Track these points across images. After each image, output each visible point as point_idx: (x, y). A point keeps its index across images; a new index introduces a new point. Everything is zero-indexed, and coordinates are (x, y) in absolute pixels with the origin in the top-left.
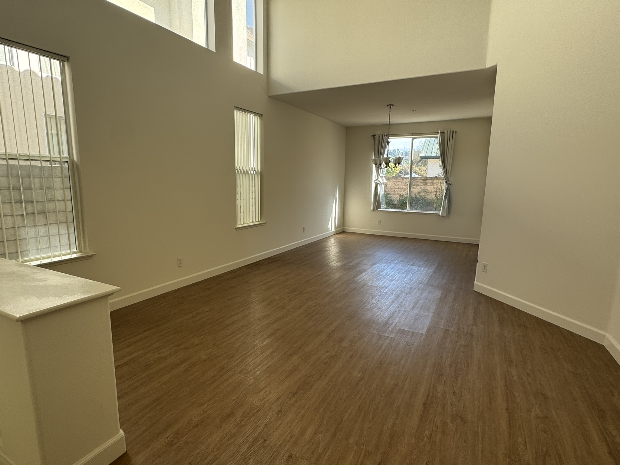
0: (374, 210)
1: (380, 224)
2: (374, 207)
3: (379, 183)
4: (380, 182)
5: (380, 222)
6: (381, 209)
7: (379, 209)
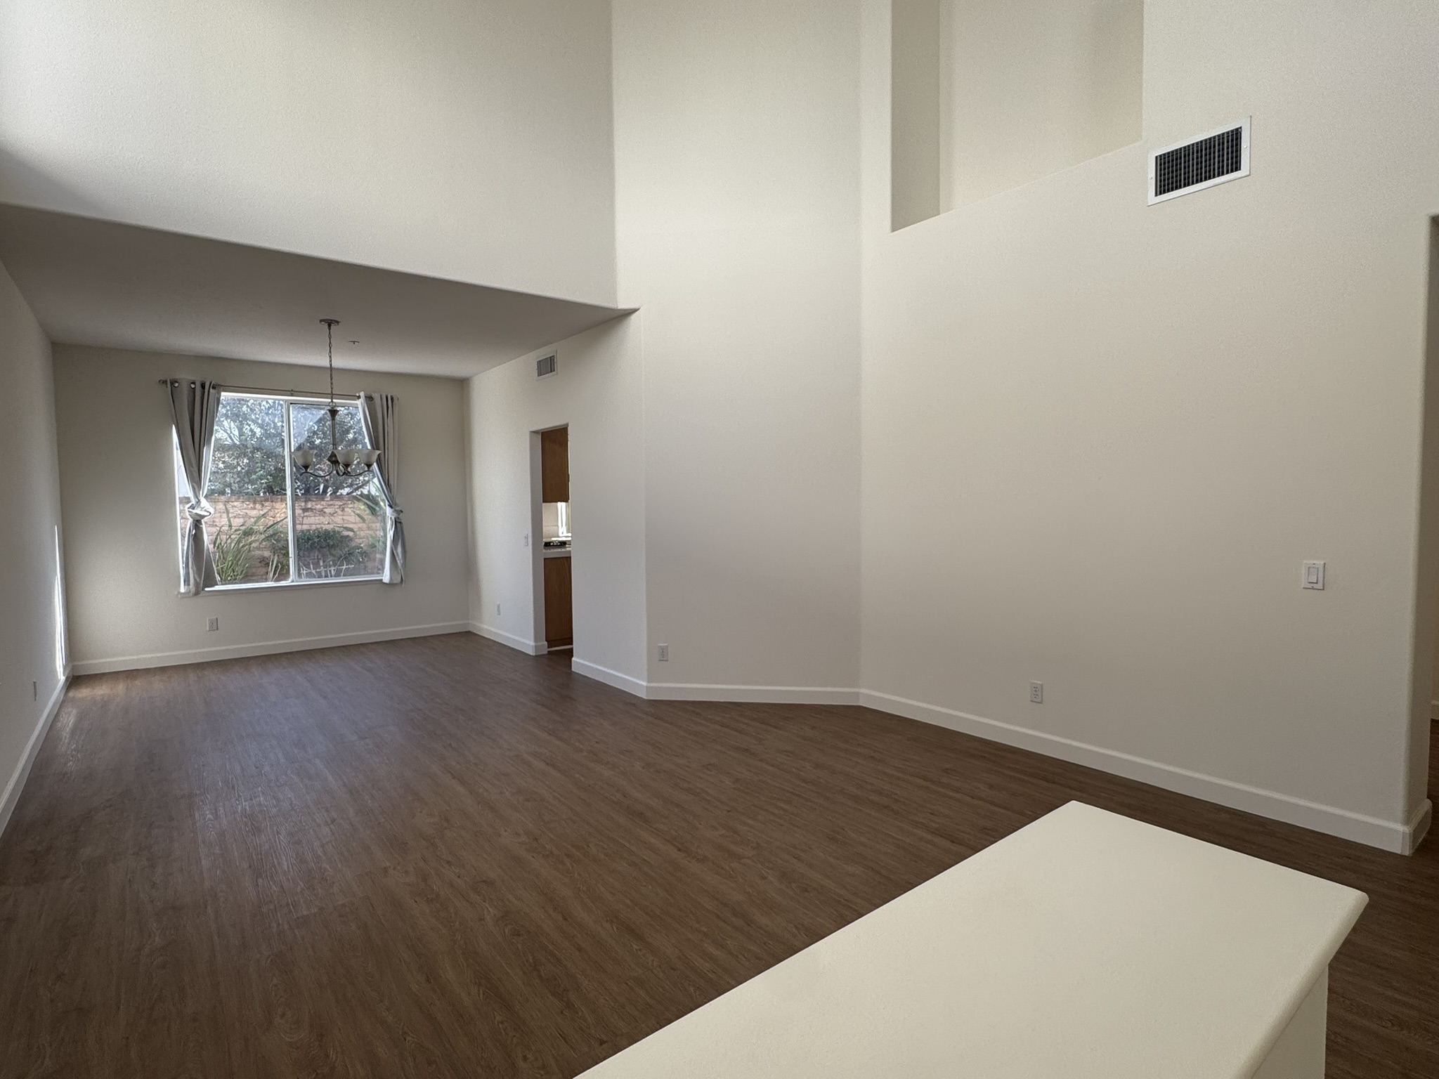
0: (197, 593)
1: (217, 629)
2: (197, 584)
3: (204, 517)
4: (208, 512)
5: (215, 625)
6: (216, 588)
7: (206, 589)
